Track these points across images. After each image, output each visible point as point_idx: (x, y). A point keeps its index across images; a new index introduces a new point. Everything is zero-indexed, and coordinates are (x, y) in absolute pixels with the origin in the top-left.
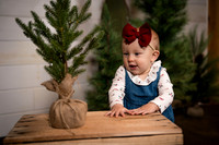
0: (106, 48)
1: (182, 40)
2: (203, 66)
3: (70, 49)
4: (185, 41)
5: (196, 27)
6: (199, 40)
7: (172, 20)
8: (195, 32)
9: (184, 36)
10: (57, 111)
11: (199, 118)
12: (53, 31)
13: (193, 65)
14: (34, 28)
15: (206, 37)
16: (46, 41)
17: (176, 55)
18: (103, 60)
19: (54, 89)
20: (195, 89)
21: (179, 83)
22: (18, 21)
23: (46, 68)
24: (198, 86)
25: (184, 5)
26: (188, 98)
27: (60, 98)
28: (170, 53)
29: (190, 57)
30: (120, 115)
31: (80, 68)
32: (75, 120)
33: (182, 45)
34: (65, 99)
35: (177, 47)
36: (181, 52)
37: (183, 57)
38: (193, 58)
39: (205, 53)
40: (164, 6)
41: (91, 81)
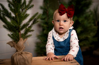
0: (46, 19)
1: (90, 13)
3: (22, 25)
7: (83, 2)
9: (90, 11)
10: (15, 59)
16: (9, 20)
17: (86, 22)
18: (45, 25)
19: (14, 46)
20: (97, 40)
21: (87, 38)
26: (93, 46)
27: (17, 51)
28: (82, 21)
30: (52, 59)
32: (25, 63)
33: (89, 16)
34: (20, 52)
35: (86, 18)
36: (88, 20)
37: (90, 23)
38: (96, 23)
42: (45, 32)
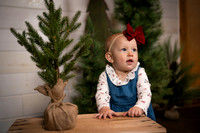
0: (90, 57)
2: (177, 73)
3: (62, 56)
4: (161, 50)
5: (170, 37)
6: (173, 49)
7: (149, 31)
8: (169, 42)
9: (159, 46)
10: (50, 114)
11: (175, 121)
12: (46, 39)
13: (169, 72)
14: (28, 36)
15: (179, 47)
16: (39, 49)
17: (154, 62)
18: (88, 68)
19: (47, 94)
20: (172, 93)
21: (157, 88)
22: (12, 30)
23: (39, 74)
24: (174, 91)
25: (159, 18)
26: (165, 102)
27: (52, 101)
28: (148, 61)
29: (166, 64)
30: (108, 117)
31: (71, 73)
33: (159, 53)
34: (57, 103)
35: (154, 55)
36: (158, 59)
38: (168, 65)
39: (179, 61)
40: (142, 19)
41: (77, 87)
42: (88, 78)
